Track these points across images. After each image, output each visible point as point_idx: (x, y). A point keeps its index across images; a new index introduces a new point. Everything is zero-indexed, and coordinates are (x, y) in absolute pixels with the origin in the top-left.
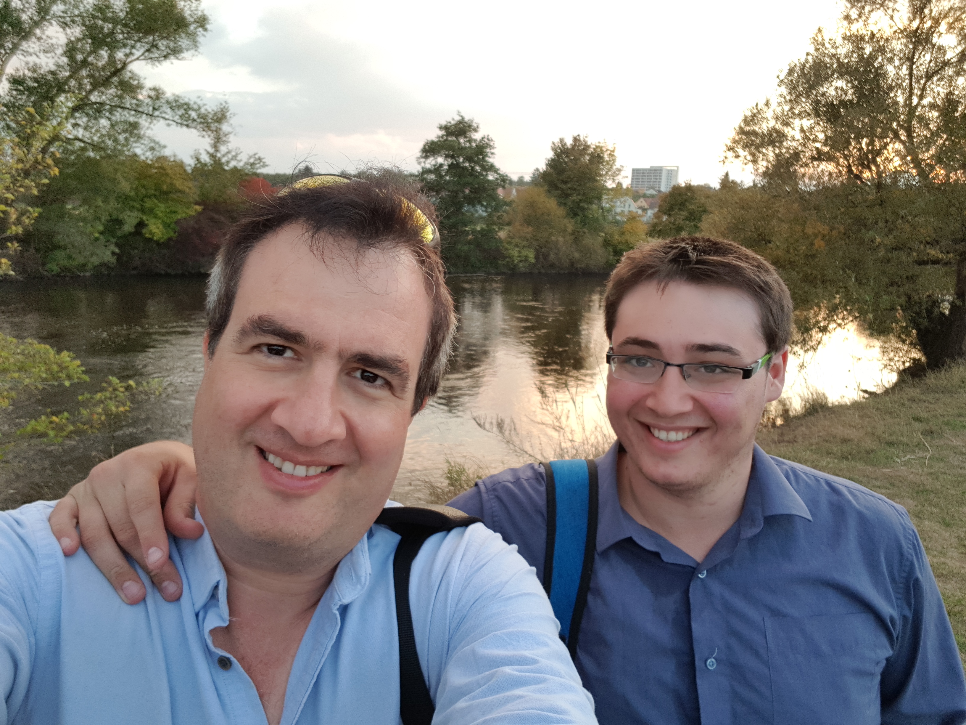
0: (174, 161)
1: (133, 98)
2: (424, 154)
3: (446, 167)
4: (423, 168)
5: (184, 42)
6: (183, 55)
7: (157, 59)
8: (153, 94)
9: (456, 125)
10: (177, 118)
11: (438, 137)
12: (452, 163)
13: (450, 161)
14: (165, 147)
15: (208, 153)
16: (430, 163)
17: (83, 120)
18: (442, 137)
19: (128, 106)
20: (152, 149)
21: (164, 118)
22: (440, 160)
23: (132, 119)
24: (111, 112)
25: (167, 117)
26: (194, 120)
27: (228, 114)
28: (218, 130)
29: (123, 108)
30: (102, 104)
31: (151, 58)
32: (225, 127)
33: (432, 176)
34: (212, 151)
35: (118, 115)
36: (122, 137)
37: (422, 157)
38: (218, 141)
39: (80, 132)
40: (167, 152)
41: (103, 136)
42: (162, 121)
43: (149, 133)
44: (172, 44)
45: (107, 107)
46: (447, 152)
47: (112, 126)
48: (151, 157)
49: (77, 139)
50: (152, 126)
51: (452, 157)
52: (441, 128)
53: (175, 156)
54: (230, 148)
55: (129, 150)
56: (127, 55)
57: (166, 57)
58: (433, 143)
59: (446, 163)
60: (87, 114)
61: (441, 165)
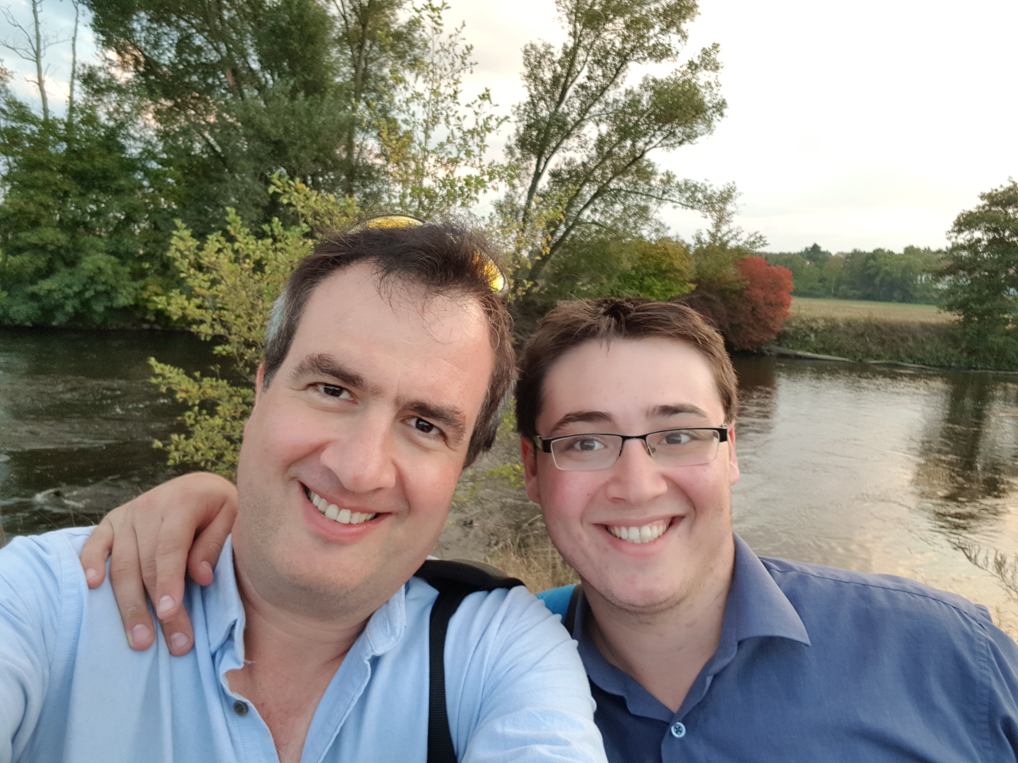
0: (677, 241)
1: (647, 183)
2: (956, 229)
3: (984, 243)
4: (953, 243)
5: (700, 127)
6: (697, 139)
7: (672, 146)
8: (665, 178)
9: (1003, 193)
10: (683, 200)
11: (979, 207)
12: (994, 238)
13: (991, 235)
14: (669, 228)
15: (710, 233)
16: (963, 238)
17: (601, 206)
18: (984, 207)
19: (641, 191)
20: (657, 230)
21: (672, 201)
22: (978, 234)
23: (642, 203)
24: (626, 197)
25: (674, 199)
26: (699, 201)
27: (734, 194)
28: (722, 210)
29: (637, 193)
30: (620, 190)
31: (667, 145)
32: (729, 207)
33: (965, 253)
34: (713, 230)
35: (632, 201)
36: (631, 221)
37: (953, 231)
38: (720, 221)
39: (597, 217)
40: (670, 234)
41: (616, 219)
42: (669, 204)
43: (656, 216)
44: (688, 130)
45: (623, 193)
46: (987, 225)
47: (625, 210)
48: (655, 238)
49: (594, 222)
50: (660, 209)
51: (995, 230)
52: (983, 197)
53: (677, 236)
54: (731, 228)
55: (636, 233)
56: (646, 144)
57: (681, 143)
58: (971, 213)
59: (985, 237)
60: (605, 201)
61: (979, 240)
